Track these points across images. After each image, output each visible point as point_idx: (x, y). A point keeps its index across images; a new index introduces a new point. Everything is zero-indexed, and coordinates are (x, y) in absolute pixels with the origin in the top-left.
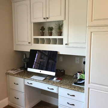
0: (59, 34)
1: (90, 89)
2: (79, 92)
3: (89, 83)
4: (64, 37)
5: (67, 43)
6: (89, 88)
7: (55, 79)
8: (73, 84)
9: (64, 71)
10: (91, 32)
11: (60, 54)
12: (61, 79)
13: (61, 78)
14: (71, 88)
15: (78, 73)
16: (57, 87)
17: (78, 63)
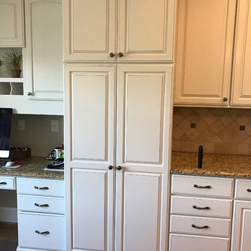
0: (14, 73)
1: (73, 170)
2: (56, 179)
3: (71, 160)
4: (25, 79)
5: (31, 92)
6: (71, 169)
7: (8, 164)
8: (46, 169)
9: (29, 150)
10: (71, 72)
11: (19, 113)
12: (22, 164)
13: (21, 162)
14: (41, 174)
15: (56, 150)
16: (13, 178)
17: (57, 130)
